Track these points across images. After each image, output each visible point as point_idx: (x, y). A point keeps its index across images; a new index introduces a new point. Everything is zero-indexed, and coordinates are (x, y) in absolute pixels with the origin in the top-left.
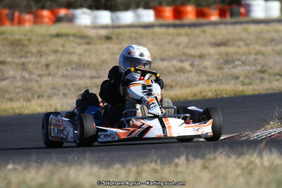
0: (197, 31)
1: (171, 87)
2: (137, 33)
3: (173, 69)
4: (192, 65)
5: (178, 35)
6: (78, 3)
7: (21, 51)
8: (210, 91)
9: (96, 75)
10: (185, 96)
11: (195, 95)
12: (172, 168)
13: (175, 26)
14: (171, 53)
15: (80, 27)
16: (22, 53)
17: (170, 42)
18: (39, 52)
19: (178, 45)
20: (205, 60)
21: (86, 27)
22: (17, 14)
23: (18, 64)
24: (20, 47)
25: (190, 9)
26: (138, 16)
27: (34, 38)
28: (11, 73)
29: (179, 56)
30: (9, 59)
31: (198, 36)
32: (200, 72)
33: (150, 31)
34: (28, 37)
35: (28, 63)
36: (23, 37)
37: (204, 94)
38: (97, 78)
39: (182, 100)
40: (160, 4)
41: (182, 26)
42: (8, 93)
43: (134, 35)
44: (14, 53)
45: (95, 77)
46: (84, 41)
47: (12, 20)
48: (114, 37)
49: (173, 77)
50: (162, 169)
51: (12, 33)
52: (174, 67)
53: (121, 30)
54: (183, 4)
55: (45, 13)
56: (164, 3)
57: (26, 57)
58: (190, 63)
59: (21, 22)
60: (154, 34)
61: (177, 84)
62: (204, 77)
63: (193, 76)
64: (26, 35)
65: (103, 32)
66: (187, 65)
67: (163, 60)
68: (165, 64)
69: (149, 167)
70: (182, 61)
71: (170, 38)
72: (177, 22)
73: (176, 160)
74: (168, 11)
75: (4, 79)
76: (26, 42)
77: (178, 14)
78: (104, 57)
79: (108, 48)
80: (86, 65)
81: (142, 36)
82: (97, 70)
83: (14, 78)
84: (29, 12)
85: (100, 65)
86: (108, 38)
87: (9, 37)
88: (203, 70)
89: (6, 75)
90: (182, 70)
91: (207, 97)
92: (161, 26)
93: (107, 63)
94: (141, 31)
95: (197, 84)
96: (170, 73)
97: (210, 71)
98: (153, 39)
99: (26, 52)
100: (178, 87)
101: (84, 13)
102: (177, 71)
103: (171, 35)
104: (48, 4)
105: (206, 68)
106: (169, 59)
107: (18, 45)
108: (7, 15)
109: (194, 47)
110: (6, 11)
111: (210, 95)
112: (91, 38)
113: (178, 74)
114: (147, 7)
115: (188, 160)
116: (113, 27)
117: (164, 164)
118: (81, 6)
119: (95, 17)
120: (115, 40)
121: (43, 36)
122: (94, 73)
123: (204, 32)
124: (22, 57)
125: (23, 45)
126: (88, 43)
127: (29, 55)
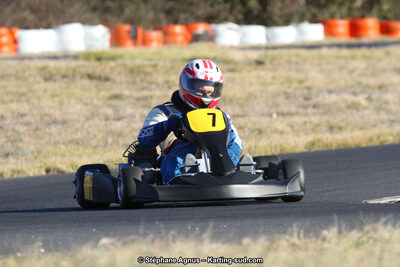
0: (379, 52)
1: (340, 128)
2: (298, 56)
3: (343, 105)
4: (369, 99)
5: (353, 58)
6: (222, 16)
7: (142, 81)
8: (392, 134)
9: (240, 113)
10: (357, 141)
11: (371, 140)
12: (319, 242)
13: (349, 46)
14: (342, 83)
15: (223, 48)
16: (145, 84)
17: (341, 68)
18: (167, 82)
19: (351, 72)
20: (387, 91)
21: (232, 48)
22: (140, 31)
23: (138, 99)
24: (142, 76)
25: (371, 23)
26: (301, 33)
27: (161, 63)
28: (129, 111)
29: (352, 87)
30: (126, 92)
31: (379, 60)
32: (378, 109)
33: (315, 52)
34: (153, 63)
35: (151, 97)
36: (147, 63)
37: (382, 139)
38: (243, 116)
39: (353, 146)
40: (332, 17)
41: (359, 46)
42: (124, 137)
43: (294, 59)
44: (134, 83)
45: (239, 116)
46: (226, 67)
47: (134, 38)
48: (267, 61)
49: (343, 116)
50: (306, 244)
51: (133, 57)
52: (345, 101)
53: (277, 52)
54: (363, 17)
55: (178, 29)
56: (338, 16)
57: (149, 89)
58: (366, 96)
59: (146, 42)
60: (321, 58)
61: (347, 124)
62: (384, 116)
63: (370, 115)
64: (151, 60)
65: (254, 55)
66: (361, 99)
67: (330, 92)
68: (333, 98)
69: (288, 241)
70: (355, 94)
71: (342, 62)
72: (353, 40)
73: (325, 233)
74: (342, 26)
75: (119, 119)
76: (150, 70)
77: (355, 30)
78: (252, 89)
79: (258, 77)
80: (228, 99)
81: (305, 60)
82: (242, 106)
83: (132, 117)
84: (157, 29)
85: (247, 100)
86: (260, 63)
87: (129, 63)
88: (384, 106)
89: (122, 113)
90: (355, 106)
91: (387, 143)
92: (331, 46)
93: (256, 97)
94: (303, 52)
95: (375, 126)
96: (339, 109)
97: (393, 108)
98: (319, 65)
99: (150, 83)
100: (349, 129)
101: (231, 29)
102: (349, 107)
103: (345, 58)
104: (182, 16)
105: (387, 103)
106: (340, 91)
107: (139, 73)
108: (129, 32)
109: (373, 75)
110: (127, 28)
111: (390, 140)
112: (236, 63)
113: (349, 111)
114: (314, 20)
115: (340, 232)
116: (267, 48)
117: (309, 238)
118: (226, 20)
119: (244, 35)
120: (268, 65)
121: (173, 61)
122: (238, 110)
123: (388, 54)
124: (143, 89)
125: (146, 74)
126: (232, 70)
127: (154, 86)
